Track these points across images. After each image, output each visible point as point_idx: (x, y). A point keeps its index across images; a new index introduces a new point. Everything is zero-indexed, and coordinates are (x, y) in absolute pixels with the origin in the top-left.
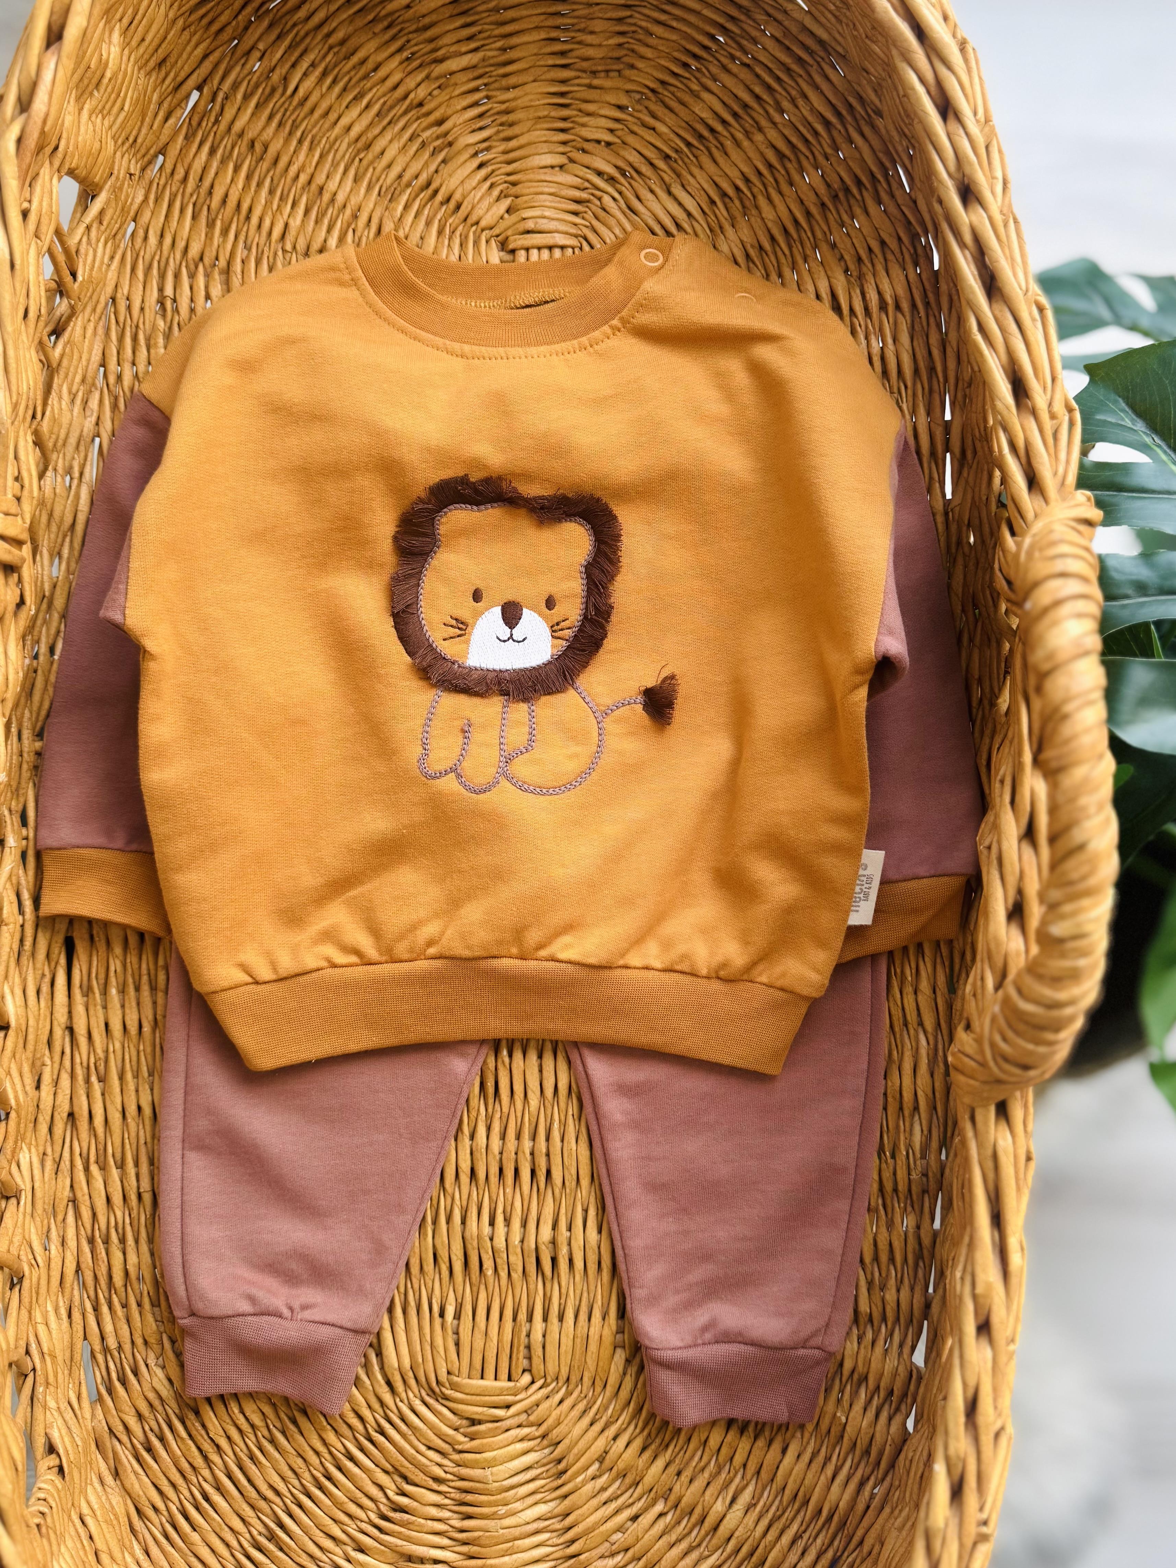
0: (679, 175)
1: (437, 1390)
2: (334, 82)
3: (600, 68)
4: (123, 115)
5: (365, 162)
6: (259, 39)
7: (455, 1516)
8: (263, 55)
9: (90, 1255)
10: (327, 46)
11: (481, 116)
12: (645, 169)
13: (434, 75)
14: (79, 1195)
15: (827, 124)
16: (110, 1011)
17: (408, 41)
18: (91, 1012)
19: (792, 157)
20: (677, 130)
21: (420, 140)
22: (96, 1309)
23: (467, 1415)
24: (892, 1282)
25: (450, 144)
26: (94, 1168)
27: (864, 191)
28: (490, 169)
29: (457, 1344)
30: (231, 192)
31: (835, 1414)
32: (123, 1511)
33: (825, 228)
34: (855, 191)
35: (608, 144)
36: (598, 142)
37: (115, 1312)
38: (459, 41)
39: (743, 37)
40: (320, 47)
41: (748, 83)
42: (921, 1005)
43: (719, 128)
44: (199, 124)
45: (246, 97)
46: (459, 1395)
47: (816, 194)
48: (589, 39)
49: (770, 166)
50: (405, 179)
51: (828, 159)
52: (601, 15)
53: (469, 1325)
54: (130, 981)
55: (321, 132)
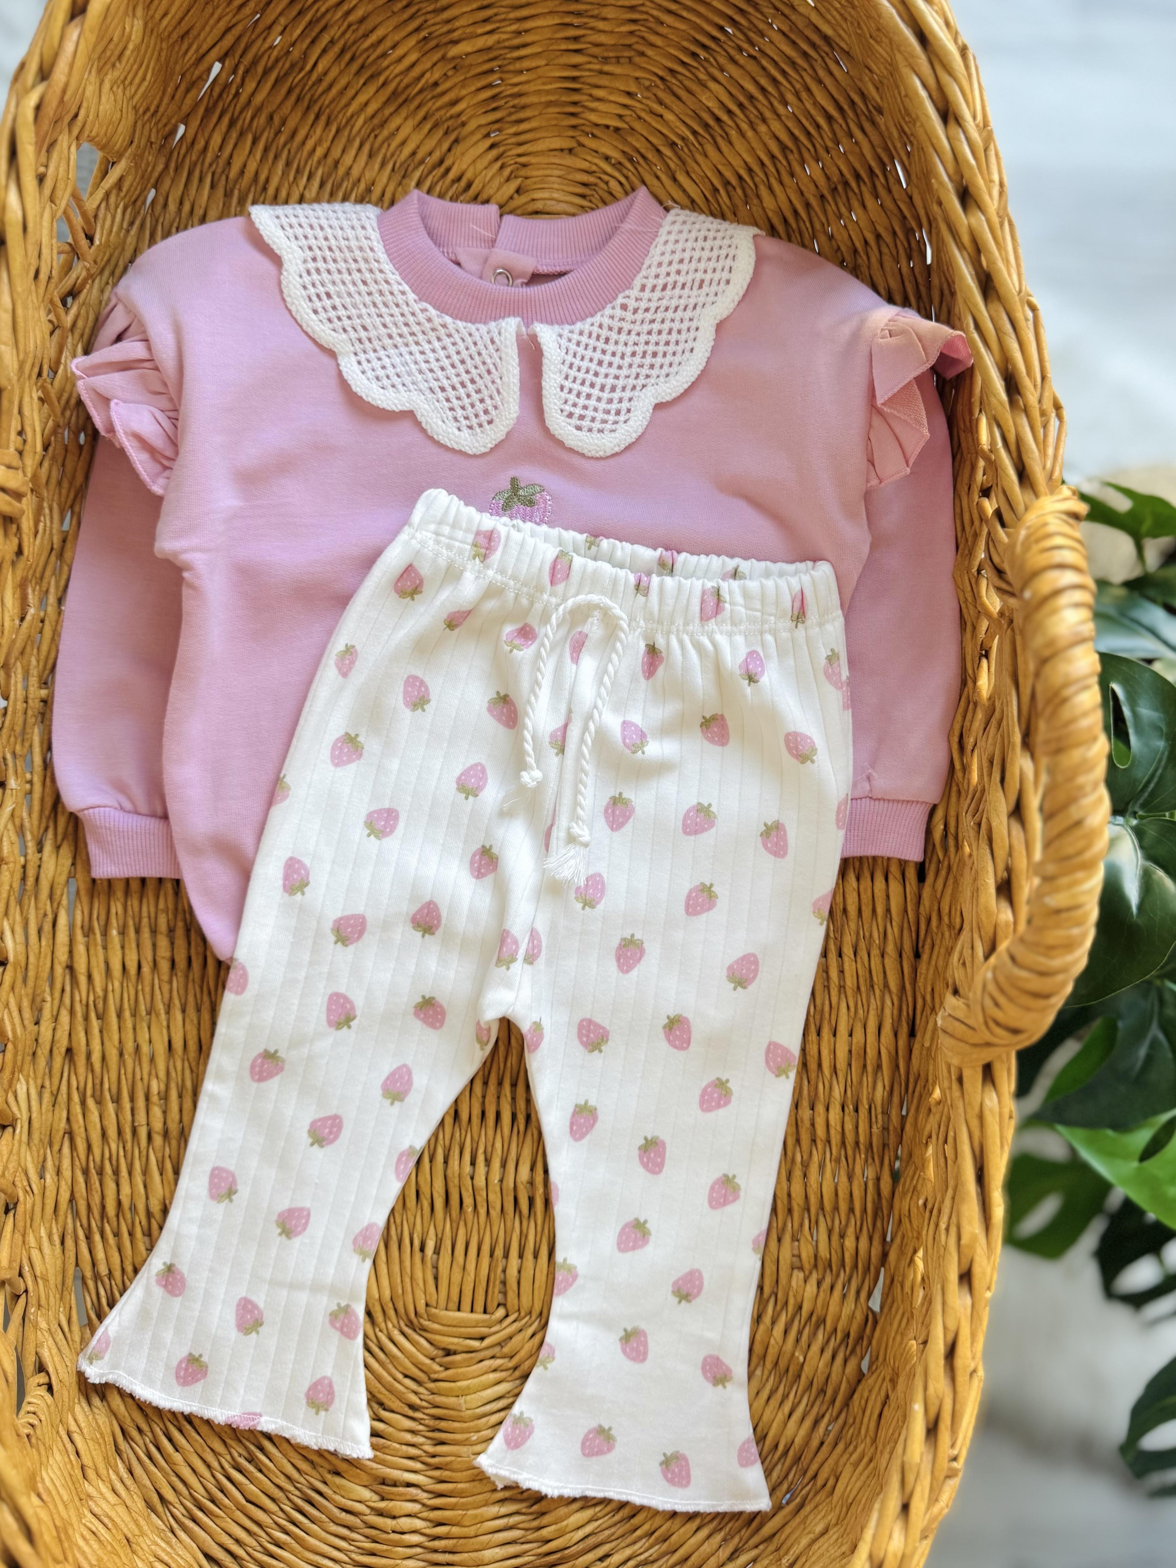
0: (684, 163)
1: (415, 1321)
2: (352, 59)
3: (611, 54)
4: (146, 83)
5: (380, 139)
6: (280, 15)
7: (429, 1442)
8: (285, 29)
9: (83, 1185)
10: (346, 24)
11: (494, 97)
12: (650, 155)
13: (449, 54)
14: (75, 1127)
15: (829, 118)
16: (110, 953)
17: (426, 21)
18: (92, 952)
19: (794, 148)
20: (683, 118)
21: (435, 118)
22: (88, 1238)
23: (443, 1345)
25: (463, 124)
26: (90, 1102)
27: (862, 184)
28: (501, 149)
29: (436, 1278)
30: (249, 163)
31: (793, 1354)
32: (109, 1431)
33: (824, 220)
34: (853, 184)
35: (617, 130)
36: (607, 127)
37: (107, 1240)
38: (474, 23)
39: (750, 30)
41: (754, 75)
42: (887, 967)
43: (725, 117)
44: (219, 98)
45: (266, 70)
46: (436, 1326)
47: (816, 186)
48: (601, 25)
49: (773, 157)
50: (419, 156)
51: (828, 152)
53: (448, 1259)
54: (131, 923)
55: (338, 109)
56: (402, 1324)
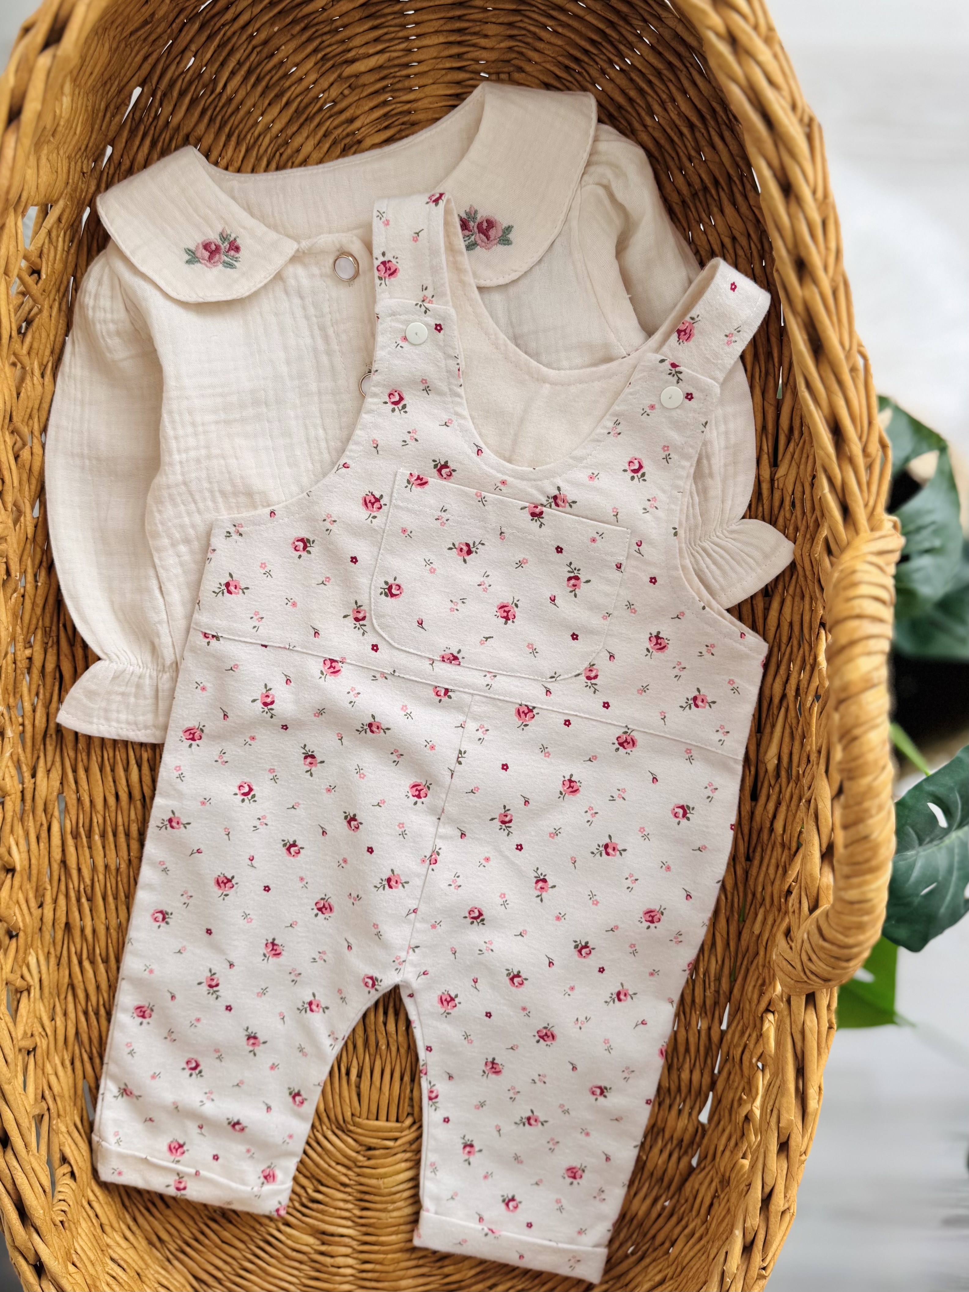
1: (344, 1126)
2: (258, 80)
3: (492, 71)
5: (285, 157)
6: (191, 41)
7: (357, 1208)
8: (197, 51)
9: (85, 1023)
10: (250, 47)
11: (385, 115)
13: (346, 73)
14: (75, 981)
16: (95, 852)
17: (323, 42)
18: (80, 852)
21: (333, 137)
23: (365, 1143)
24: (687, 1066)
26: (86, 964)
27: (720, 190)
29: (359, 1095)
34: (713, 192)
38: (367, 43)
40: (245, 46)
44: (141, 119)
45: (182, 94)
46: (359, 1130)
48: (483, 42)
51: (691, 161)
52: (494, 20)
53: (369, 1083)
54: (109, 830)
55: (246, 129)
56: (334, 1127)
